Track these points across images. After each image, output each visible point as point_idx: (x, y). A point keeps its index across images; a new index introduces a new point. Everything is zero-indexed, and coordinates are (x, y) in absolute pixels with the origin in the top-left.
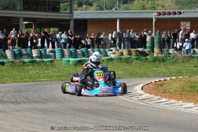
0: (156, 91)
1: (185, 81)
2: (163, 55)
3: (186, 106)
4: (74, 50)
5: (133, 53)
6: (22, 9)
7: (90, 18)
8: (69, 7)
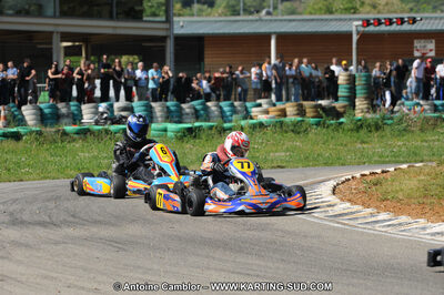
0: (365, 198)
1: (429, 174)
2: (378, 116)
3: (434, 230)
4: (176, 106)
5: (307, 110)
6: (58, 14)
7: (211, 32)
8: (164, 8)
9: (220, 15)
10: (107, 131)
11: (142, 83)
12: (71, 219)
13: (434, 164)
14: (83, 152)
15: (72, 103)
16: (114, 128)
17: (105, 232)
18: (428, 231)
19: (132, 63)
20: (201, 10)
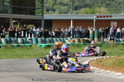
0: (97, 65)
1: (115, 59)
2: (101, 43)
3: (117, 75)
4: (44, 39)
5: (81, 41)
6: (12, 13)
7: (54, 19)
8: (41, 12)
9: (57, 14)
10: (25, 46)
11: (35, 32)
12: (15, 70)
13: (117, 56)
14: (18, 51)
15: (15, 38)
16: (27, 45)
17: (24, 74)
18: (115, 75)
19: (32, 27)
20: (51, 13)
